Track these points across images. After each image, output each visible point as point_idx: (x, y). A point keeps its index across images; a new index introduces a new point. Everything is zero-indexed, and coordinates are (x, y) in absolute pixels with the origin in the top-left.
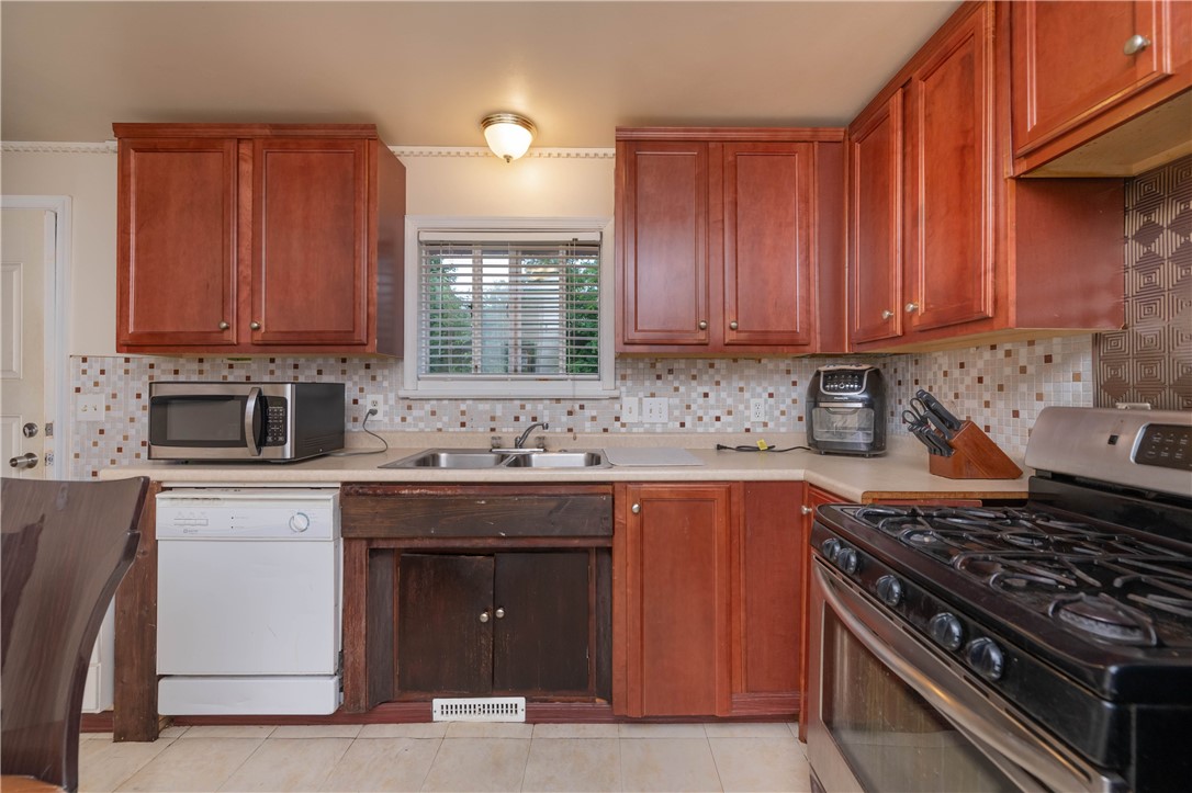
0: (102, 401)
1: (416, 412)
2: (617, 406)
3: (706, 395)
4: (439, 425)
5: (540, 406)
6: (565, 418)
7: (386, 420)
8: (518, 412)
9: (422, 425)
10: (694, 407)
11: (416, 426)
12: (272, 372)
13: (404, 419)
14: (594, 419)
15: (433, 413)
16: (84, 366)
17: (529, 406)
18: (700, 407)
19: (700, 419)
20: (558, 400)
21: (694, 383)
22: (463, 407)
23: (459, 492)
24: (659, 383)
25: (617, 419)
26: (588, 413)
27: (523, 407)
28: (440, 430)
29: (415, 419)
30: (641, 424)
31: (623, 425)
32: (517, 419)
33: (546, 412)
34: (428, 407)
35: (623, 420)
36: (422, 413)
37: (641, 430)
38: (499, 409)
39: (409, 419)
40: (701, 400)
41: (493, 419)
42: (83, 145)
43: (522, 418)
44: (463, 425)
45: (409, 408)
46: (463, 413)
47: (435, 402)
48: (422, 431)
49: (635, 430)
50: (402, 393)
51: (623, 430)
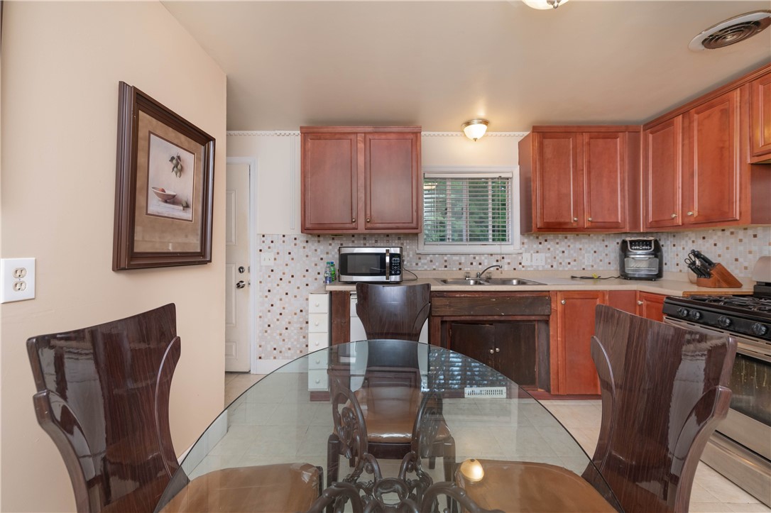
0: (272, 256)
1: (423, 261)
2: (520, 258)
3: (563, 252)
4: (434, 267)
5: (483, 258)
6: (495, 263)
7: (409, 264)
8: (472, 260)
9: (426, 267)
10: (557, 258)
11: (423, 267)
12: (353, 242)
13: (417, 264)
14: (509, 263)
15: (431, 261)
16: (263, 239)
17: (477, 258)
18: (561, 258)
19: (561, 263)
20: (491, 255)
21: (558, 246)
22: (446, 258)
24: (540, 246)
25: (520, 264)
26: (506, 260)
27: (474, 258)
28: (434, 269)
29: (422, 264)
30: (532, 266)
31: (523, 267)
32: (472, 264)
33: (486, 261)
34: (429, 258)
35: (523, 264)
36: (426, 261)
37: (532, 269)
38: (463, 259)
39: (420, 264)
40: (561, 254)
41: (460, 264)
42: (268, 132)
43: (474, 264)
44: (446, 267)
45: (420, 258)
46: (446, 261)
47: (431, 256)
48: (426, 270)
49: (529, 269)
50: (418, 252)
51: (523, 269)
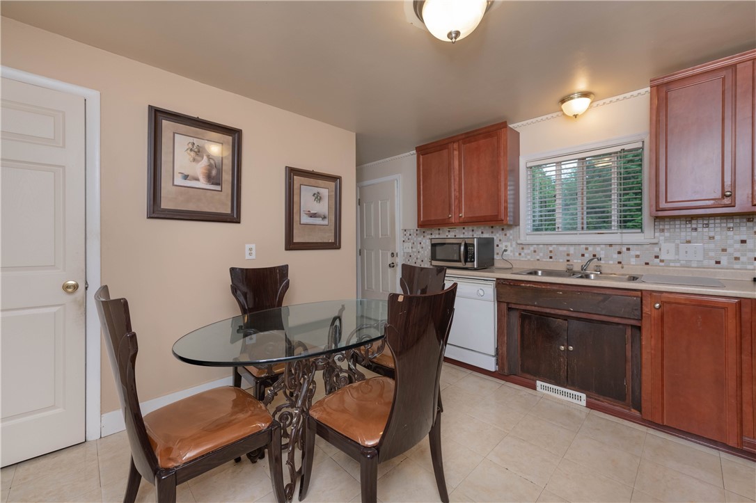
0: (410, 245)
1: (526, 251)
2: (657, 249)
3: (743, 242)
4: (538, 257)
5: (598, 249)
6: (616, 256)
7: (512, 254)
8: (584, 252)
9: (529, 257)
10: (729, 250)
11: (526, 257)
12: (464, 233)
13: (520, 254)
14: (637, 256)
15: (535, 251)
16: (405, 233)
17: (590, 249)
18: (736, 250)
19: (737, 259)
20: (611, 245)
21: (730, 233)
22: (551, 249)
23: (549, 287)
24: (694, 234)
25: (657, 257)
26: (633, 253)
27: (587, 249)
28: (538, 260)
29: (525, 254)
30: (678, 261)
31: (662, 261)
32: (583, 255)
33: (603, 252)
34: (532, 248)
35: (662, 257)
36: (529, 251)
37: (678, 265)
38: (572, 250)
39: (523, 254)
40: (738, 246)
41: (568, 255)
43: (586, 255)
44: (551, 258)
45: (523, 249)
46: (551, 252)
47: (535, 246)
48: (529, 260)
49: (672, 264)
50: (519, 242)
51: (662, 264)
